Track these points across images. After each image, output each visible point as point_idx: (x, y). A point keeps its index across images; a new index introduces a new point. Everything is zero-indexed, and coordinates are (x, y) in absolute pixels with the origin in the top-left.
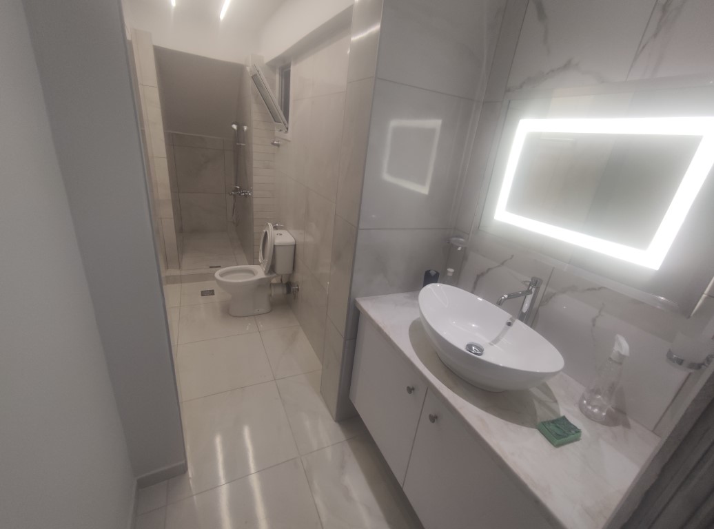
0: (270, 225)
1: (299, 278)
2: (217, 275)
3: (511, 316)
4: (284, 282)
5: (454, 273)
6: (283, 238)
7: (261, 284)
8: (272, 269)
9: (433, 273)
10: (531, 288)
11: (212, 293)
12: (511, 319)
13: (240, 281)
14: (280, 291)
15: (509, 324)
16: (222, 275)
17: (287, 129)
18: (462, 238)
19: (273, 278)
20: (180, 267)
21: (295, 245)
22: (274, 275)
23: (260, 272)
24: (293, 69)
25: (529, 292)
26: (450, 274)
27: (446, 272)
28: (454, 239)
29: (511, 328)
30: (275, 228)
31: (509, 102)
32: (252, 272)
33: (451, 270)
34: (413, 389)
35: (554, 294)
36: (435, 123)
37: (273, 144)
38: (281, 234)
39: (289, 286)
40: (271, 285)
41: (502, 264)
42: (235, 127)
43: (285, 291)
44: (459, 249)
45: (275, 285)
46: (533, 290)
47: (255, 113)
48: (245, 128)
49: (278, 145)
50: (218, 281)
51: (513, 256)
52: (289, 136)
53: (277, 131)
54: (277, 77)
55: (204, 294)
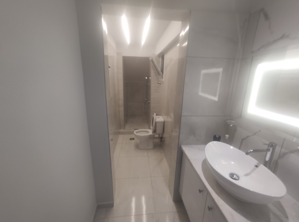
0: (155, 114)
1: (165, 135)
2: (135, 132)
3: (257, 162)
4: (160, 137)
5: (229, 137)
6: (159, 119)
7: (150, 137)
8: (155, 131)
9: (217, 136)
10: (269, 148)
11: (133, 139)
12: (257, 164)
13: (143, 135)
14: (158, 140)
15: (257, 166)
16: (137, 132)
17: (163, 77)
18: (233, 120)
19: (156, 135)
20: (124, 129)
21: (164, 122)
22: (156, 134)
23: (150, 132)
24: (165, 56)
25: (268, 150)
26: (227, 138)
27: (225, 137)
28: (229, 121)
29: (258, 169)
30: (156, 115)
31: (253, 57)
32: (148, 132)
33: (227, 136)
34: (202, 191)
35: (287, 153)
36: (220, 70)
37: (158, 83)
38: (159, 118)
39: (161, 138)
40: (155, 138)
41: (255, 134)
42: (146, 78)
43: (160, 140)
44: (231, 126)
45: (156, 138)
46: (271, 149)
47: (152, 73)
48: (150, 78)
49: (160, 84)
50: (135, 135)
51: (260, 131)
52: (163, 80)
53: (160, 78)
54: (161, 59)
55: (131, 139)
